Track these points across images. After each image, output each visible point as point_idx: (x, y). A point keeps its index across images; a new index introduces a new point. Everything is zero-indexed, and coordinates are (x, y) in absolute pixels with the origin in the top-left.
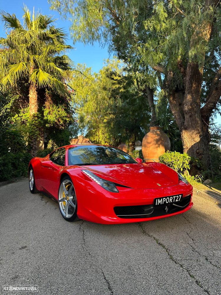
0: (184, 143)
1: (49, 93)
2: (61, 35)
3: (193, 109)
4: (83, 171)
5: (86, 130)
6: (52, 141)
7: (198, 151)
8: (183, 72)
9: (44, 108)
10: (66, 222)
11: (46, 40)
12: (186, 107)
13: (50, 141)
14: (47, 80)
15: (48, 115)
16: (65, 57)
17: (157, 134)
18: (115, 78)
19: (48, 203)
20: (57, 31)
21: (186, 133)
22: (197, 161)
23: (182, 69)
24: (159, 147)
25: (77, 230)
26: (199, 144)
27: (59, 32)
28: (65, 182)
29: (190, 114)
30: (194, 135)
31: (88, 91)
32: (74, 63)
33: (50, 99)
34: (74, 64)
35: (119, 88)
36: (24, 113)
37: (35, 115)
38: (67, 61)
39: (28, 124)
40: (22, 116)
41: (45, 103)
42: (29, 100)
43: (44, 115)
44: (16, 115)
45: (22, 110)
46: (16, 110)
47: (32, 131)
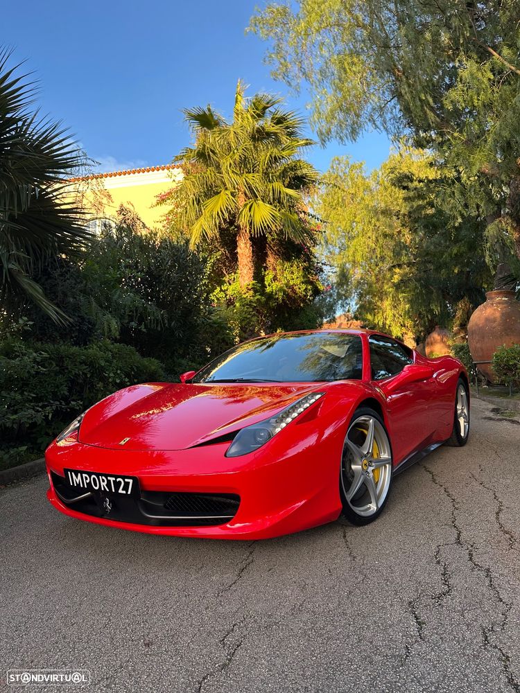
9: (265, 271)
11: (264, 139)
14: (269, 219)
15: (272, 283)
16: (302, 164)
17: (500, 306)
27: (288, 119)
31: (355, 214)
35: (421, 208)
36: (230, 284)
37: (250, 287)
38: (304, 171)
39: (238, 305)
40: (227, 290)
41: (266, 260)
42: (237, 259)
43: (266, 283)
44: (216, 289)
45: (226, 279)
46: (217, 279)
47: (246, 318)
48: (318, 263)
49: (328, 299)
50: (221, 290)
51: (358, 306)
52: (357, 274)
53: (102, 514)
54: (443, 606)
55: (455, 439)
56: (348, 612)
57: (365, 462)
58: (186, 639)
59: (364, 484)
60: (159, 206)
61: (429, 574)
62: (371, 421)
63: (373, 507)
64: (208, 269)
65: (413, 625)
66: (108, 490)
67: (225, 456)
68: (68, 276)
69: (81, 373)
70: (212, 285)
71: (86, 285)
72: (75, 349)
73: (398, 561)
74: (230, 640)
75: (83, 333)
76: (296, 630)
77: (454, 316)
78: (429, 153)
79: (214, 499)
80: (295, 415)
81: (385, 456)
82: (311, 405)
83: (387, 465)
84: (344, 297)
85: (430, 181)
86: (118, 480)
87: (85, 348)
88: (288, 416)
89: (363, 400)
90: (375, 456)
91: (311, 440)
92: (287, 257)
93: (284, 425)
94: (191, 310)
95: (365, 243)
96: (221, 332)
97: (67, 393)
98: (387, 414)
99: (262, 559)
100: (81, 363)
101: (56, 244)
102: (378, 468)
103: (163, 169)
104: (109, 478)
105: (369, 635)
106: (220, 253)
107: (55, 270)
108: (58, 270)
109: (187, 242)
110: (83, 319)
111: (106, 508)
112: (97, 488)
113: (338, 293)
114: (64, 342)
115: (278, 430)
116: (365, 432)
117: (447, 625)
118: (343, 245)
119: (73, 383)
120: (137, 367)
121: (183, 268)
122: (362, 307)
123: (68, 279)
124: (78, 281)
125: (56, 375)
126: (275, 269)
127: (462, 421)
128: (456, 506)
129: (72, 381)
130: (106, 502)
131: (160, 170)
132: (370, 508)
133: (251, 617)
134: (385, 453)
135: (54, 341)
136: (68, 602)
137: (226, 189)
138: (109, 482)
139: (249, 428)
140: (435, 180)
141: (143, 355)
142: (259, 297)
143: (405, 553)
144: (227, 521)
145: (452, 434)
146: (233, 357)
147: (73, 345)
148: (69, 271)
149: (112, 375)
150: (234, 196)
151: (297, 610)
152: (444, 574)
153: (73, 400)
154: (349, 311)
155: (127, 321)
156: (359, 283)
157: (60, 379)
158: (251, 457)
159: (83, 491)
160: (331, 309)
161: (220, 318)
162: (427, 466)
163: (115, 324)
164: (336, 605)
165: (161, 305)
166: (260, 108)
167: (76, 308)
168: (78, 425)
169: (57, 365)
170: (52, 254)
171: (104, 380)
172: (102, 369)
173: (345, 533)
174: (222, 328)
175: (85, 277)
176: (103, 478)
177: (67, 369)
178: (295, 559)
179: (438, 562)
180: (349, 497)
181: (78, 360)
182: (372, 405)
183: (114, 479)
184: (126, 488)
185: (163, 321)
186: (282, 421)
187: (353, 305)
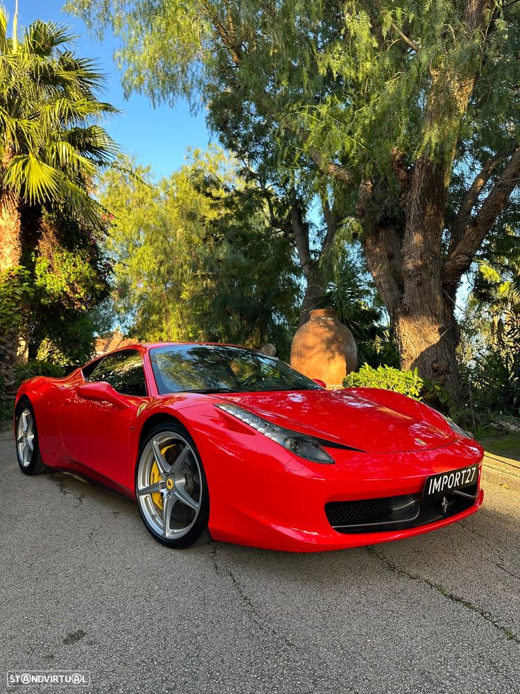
0: (401, 347)
1: (50, 218)
2: (90, 76)
3: (425, 266)
4: (221, 407)
6: (48, 342)
7: (435, 365)
8: (403, 181)
9: (37, 256)
10: (165, 550)
11: (50, 83)
12: (410, 261)
13: (44, 341)
14: (51, 185)
15: (46, 273)
16: (97, 132)
17: (327, 326)
18: (215, 193)
19: (85, 501)
20: (79, 64)
21: (406, 323)
22: (438, 388)
23: (402, 172)
24: (333, 357)
25: (210, 572)
26: (438, 348)
27: (83, 67)
28: (160, 440)
29: (418, 278)
30: (425, 328)
32: (117, 146)
33: (51, 234)
34: (119, 150)
35: (228, 217)
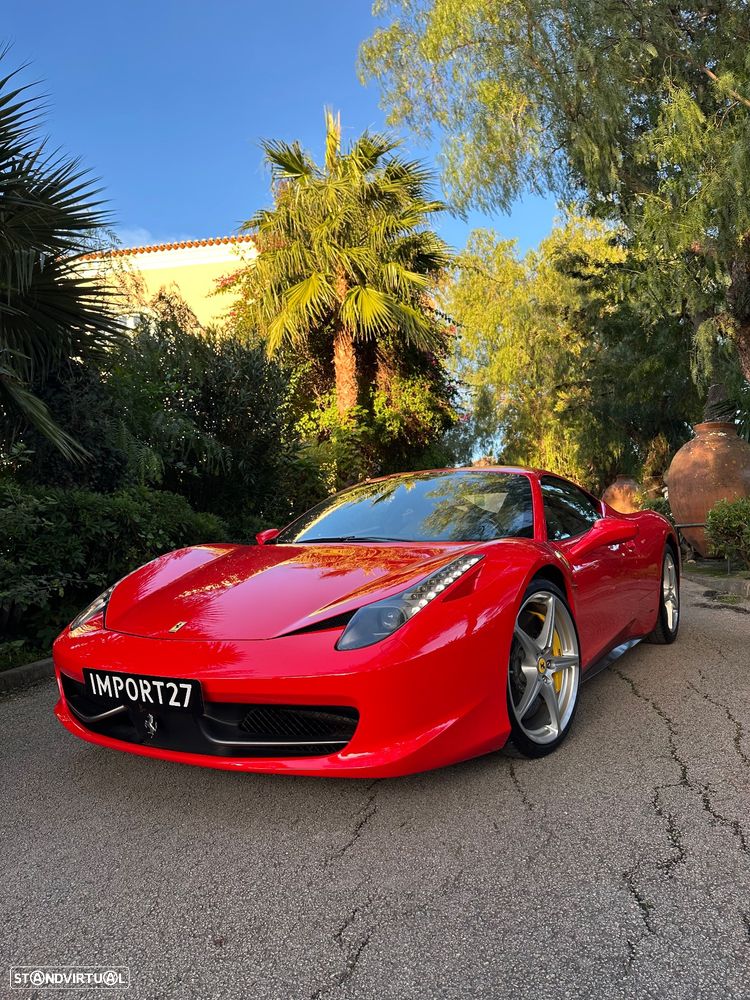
1: (386, 347)
5: (498, 441)
9: (374, 391)
14: (385, 313)
15: (384, 408)
16: (430, 238)
18: (585, 272)
20: (406, 169)
27: (410, 171)
31: (501, 314)
35: (599, 303)
36: (323, 410)
37: (353, 414)
38: (433, 248)
39: (334, 440)
40: (319, 418)
41: (375, 375)
42: (334, 373)
43: (376, 409)
44: (303, 416)
45: (318, 401)
46: (305, 403)
47: (347, 459)
48: (451, 381)
49: (462, 436)
50: (310, 419)
51: (505, 446)
52: (504, 399)
53: (143, 738)
54: (676, 879)
55: (660, 632)
56: (532, 889)
57: (542, 661)
58: (279, 933)
59: (540, 695)
60: (220, 295)
61: (649, 830)
62: (551, 600)
63: (553, 730)
64: (291, 387)
65: (635, 909)
66: (152, 701)
67: (336, 648)
68: (86, 389)
69: (105, 532)
70: (297, 411)
71: (113, 404)
72: (96, 496)
73: (598, 812)
74: (349, 934)
75: (109, 474)
76: (453, 918)
77: (644, 461)
78: (612, 226)
79: (317, 715)
80: (441, 587)
81: (570, 653)
82: (464, 573)
83: (573, 667)
84: (485, 433)
85: (613, 266)
86: (168, 685)
87: (111, 496)
88: (429, 589)
89: (539, 567)
90: (556, 654)
91: (459, 631)
92: (406, 372)
93: (424, 602)
94: (268, 444)
95: (515, 354)
96: (310, 479)
97: (82, 561)
98: (573, 591)
99: (390, 808)
100: (104, 518)
101: (70, 340)
102: (559, 671)
103: (226, 242)
104: (154, 683)
105: (568, 925)
106: (310, 364)
107: (68, 379)
108: (73, 380)
109: (263, 344)
110: (108, 452)
111: (149, 729)
112: (134, 699)
113: (477, 427)
114: (80, 486)
115: (416, 610)
116: (541, 616)
117: (687, 909)
118: (483, 358)
119: (92, 546)
120: (188, 527)
121: (256, 382)
122: (510, 448)
123: (87, 393)
124: (102, 396)
125: (67, 534)
126: (388, 389)
127: (669, 606)
128: (674, 729)
129: (92, 545)
130: (149, 719)
131: (222, 244)
132: (548, 731)
133: (380, 898)
134: (569, 648)
135: (64, 485)
136: (89, 875)
137: (319, 271)
138: (154, 688)
139: (371, 607)
140: (620, 265)
141: (196, 509)
142: (365, 429)
143: (608, 798)
144: (338, 748)
145: (655, 626)
146: (331, 511)
147: (93, 491)
148: (89, 381)
149: (150, 536)
150: (330, 282)
151: (450, 887)
152: (670, 831)
153: (93, 573)
154: (491, 453)
155: (172, 460)
156: (506, 412)
157: (74, 541)
158: (375, 651)
159: (114, 702)
160: (466, 451)
161: (308, 458)
162: (623, 671)
163: (155, 464)
164: (510, 878)
165: (223, 437)
166: (370, 154)
167: (98, 436)
168: (104, 605)
169: (69, 521)
170: (63, 356)
171: (139, 543)
172: (137, 527)
173: (512, 769)
174: (310, 472)
175: (112, 391)
176: (146, 682)
177: (85, 526)
178: (440, 808)
179: (659, 813)
180: (520, 714)
181: (101, 513)
182: (551, 575)
183: (162, 684)
184: (181, 697)
185: (225, 463)
186: (420, 597)
187: (498, 444)
